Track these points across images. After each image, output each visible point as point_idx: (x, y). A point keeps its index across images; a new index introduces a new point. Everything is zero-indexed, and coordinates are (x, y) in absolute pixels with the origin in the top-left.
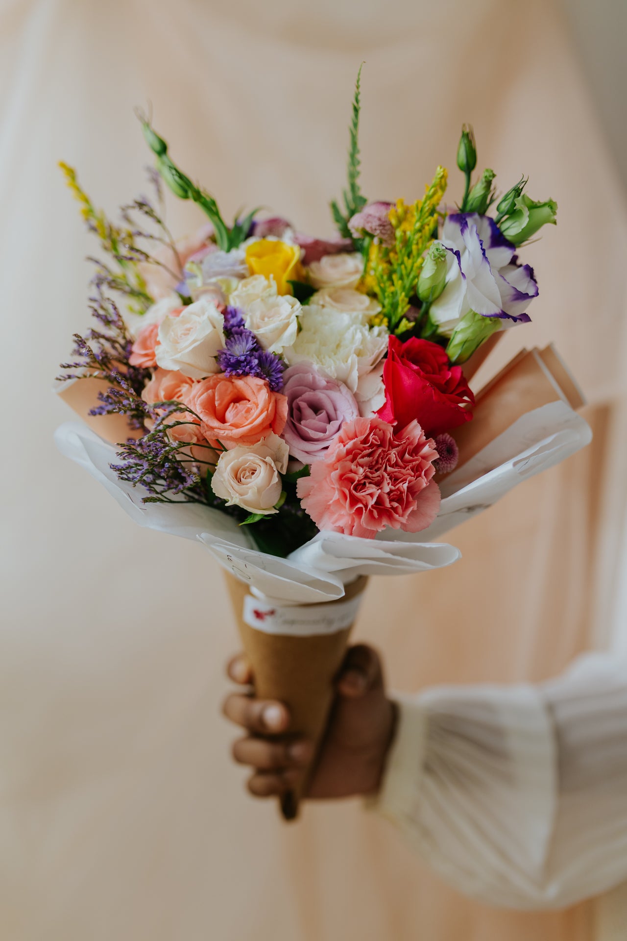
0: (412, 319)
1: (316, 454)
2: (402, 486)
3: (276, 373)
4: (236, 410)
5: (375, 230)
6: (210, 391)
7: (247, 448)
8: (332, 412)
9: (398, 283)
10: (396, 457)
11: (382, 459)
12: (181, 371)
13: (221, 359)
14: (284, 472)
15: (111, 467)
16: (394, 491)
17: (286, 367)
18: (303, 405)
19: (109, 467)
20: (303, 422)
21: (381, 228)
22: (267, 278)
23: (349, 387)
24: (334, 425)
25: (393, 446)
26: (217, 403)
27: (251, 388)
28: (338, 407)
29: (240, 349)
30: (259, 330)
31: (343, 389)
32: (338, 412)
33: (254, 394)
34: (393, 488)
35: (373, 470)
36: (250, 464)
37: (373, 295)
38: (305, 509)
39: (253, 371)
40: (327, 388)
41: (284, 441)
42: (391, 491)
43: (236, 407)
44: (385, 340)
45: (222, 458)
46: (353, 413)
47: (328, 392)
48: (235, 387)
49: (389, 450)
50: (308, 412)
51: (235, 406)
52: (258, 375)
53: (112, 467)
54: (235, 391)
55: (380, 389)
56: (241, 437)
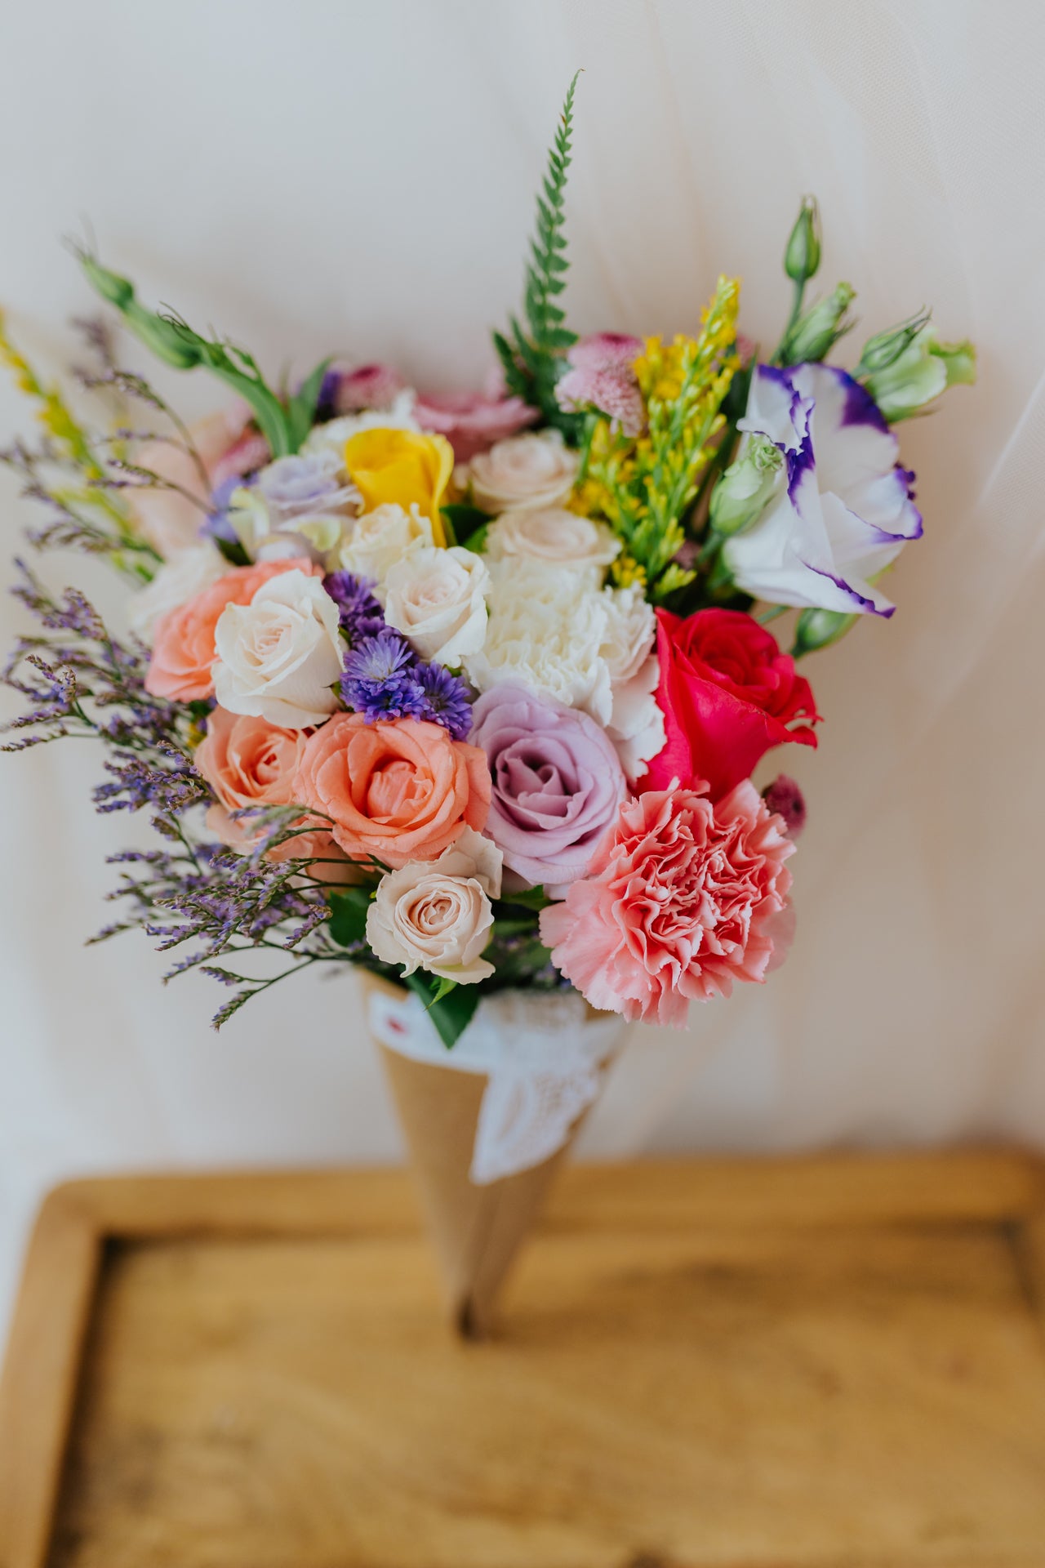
0: (688, 563)
1: (556, 860)
2: (739, 915)
3: (455, 702)
4: (389, 787)
5: (615, 406)
6: (337, 753)
7: (429, 864)
8: (568, 769)
9: (657, 501)
10: (723, 861)
11: (699, 865)
12: (265, 718)
13: (351, 691)
14: (497, 896)
15: (148, 933)
16: (726, 923)
17: (476, 694)
18: (517, 764)
19: (146, 933)
20: (522, 797)
21: (626, 402)
22: (407, 510)
23: (597, 719)
24: (578, 798)
25: (715, 839)
26: (353, 776)
27: (416, 743)
28: (579, 760)
29: (381, 665)
30: (414, 627)
31: (587, 722)
32: (580, 769)
33: (424, 754)
34: (724, 919)
35: (682, 889)
36: (437, 894)
37: (599, 516)
38: (560, 969)
39: (417, 709)
40: (557, 726)
41: (493, 843)
42: (720, 924)
43: (388, 781)
44: (647, 618)
45: (382, 887)
46: (611, 771)
47: (560, 733)
48: (381, 739)
49: (708, 848)
50: (530, 776)
51: (385, 780)
52: (426, 718)
53: (151, 931)
54: (382, 746)
55: (654, 720)
56: (414, 850)
